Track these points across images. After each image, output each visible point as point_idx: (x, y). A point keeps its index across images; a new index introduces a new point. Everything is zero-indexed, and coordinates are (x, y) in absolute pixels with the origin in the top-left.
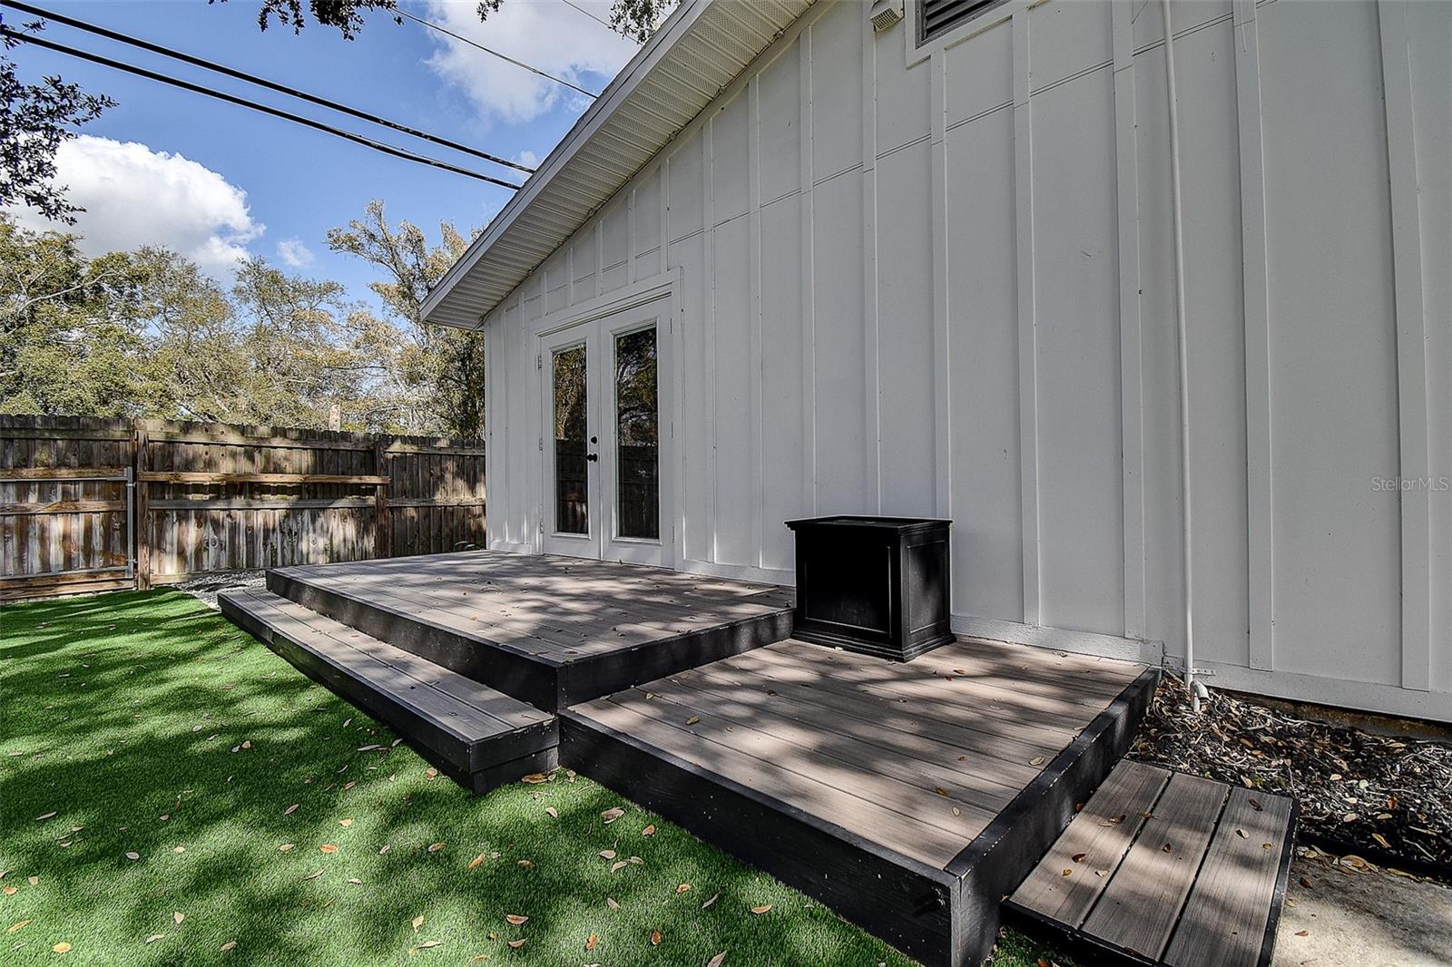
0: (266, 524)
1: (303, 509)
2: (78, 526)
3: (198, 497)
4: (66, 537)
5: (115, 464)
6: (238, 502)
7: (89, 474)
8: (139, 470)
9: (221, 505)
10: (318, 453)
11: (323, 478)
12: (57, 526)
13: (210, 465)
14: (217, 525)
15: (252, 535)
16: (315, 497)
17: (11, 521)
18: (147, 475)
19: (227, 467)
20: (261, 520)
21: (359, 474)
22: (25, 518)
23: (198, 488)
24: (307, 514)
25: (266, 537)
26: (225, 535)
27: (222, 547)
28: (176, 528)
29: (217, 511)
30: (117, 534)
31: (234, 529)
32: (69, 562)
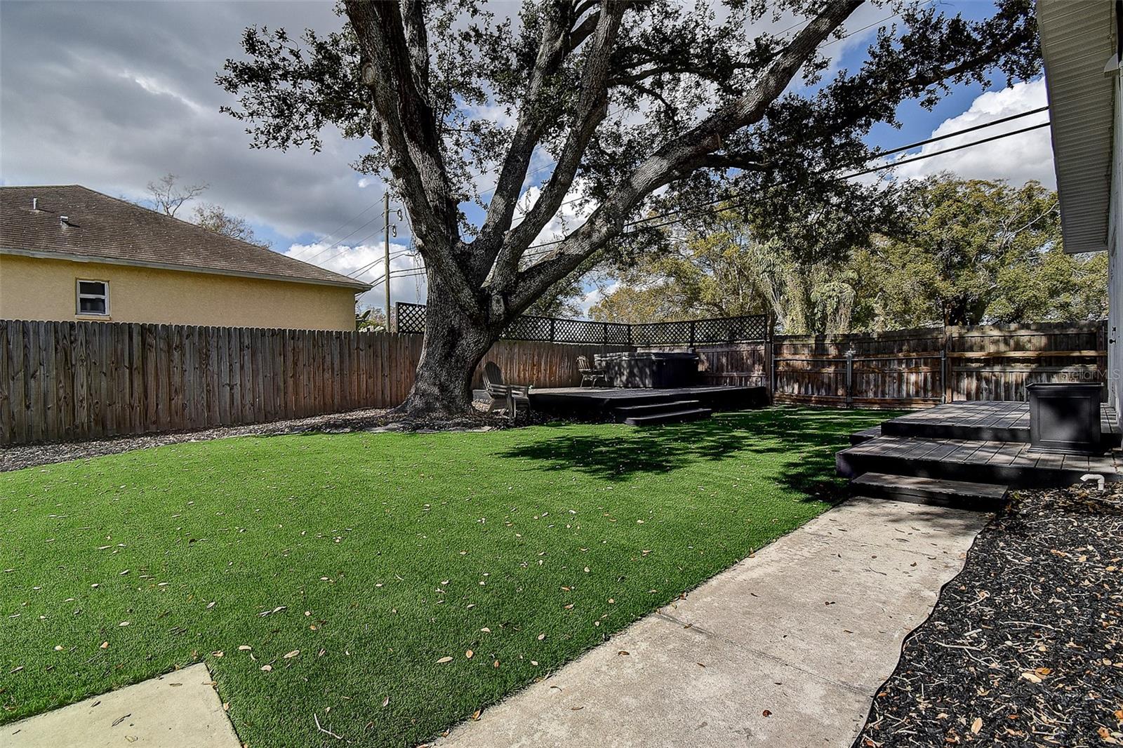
0: (1016, 381)
1: (1042, 373)
2: (921, 377)
3: (977, 365)
4: (916, 383)
5: (936, 349)
6: (997, 368)
7: (925, 355)
8: (947, 352)
9: (988, 369)
10: (1049, 336)
11: (1053, 353)
12: (913, 378)
13: (982, 348)
14: (988, 381)
15: (1008, 386)
16: (1050, 365)
17: (895, 375)
18: (951, 354)
19: (992, 349)
20: (1014, 378)
21: (1080, 350)
22: (900, 375)
23: (977, 360)
24: (1044, 376)
25: (1017, 388)
26: (993, 386)
27: (990, 392)
28: (966, 381)
29: (986, 372)
30: (938, 382)
31: (997, 383)
32: (917, 393)
